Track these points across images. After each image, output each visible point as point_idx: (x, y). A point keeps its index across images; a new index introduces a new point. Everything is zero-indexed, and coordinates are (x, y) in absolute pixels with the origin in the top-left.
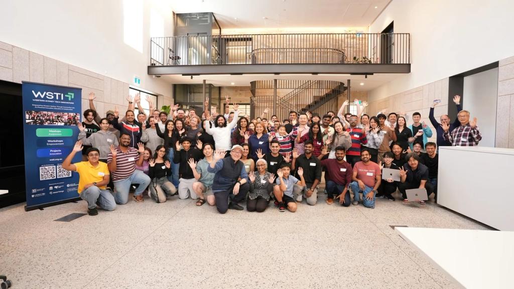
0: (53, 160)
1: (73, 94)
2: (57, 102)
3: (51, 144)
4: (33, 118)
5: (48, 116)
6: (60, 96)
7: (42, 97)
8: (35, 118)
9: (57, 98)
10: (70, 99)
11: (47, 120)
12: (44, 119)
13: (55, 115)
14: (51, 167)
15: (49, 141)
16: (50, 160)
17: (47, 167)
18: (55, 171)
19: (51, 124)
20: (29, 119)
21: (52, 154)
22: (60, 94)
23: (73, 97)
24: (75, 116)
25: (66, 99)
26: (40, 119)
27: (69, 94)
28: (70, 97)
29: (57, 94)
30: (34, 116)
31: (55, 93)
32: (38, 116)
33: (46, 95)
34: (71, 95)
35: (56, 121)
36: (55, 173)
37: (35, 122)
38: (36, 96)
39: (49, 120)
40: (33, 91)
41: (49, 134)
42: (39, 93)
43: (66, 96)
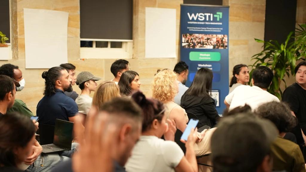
1: (221, 14)
2: (207, 23)
4: (187, 42)
5: (199, 39)
6: (210, 16)
7: (195, 19)
8: (189, 42)
9: (207, 19)
10: (218, 20)
11: (198, 43)
12: (195, 42)
13: (205, 37)
15: (199, 65)
19: (202, 47)
20: (185, 43)
22: (209, 14)
23: (221, 17)
24: (223, 38)
25: (215, 20)
26: (193, 43)
27: (218, 13)
28: (218, 16)
29: (207, 15)
30: (189, 39)
31: (205, 14)
32: (192, 39)
33: (198, 17)
34: (219, 15)
35: (206, 44)
37: (189, 45)
38: (191, 18)
39: (200, 43)
40: (188, 13)
41: (200, 58)
42: (193, 15)
43: (215, 16)
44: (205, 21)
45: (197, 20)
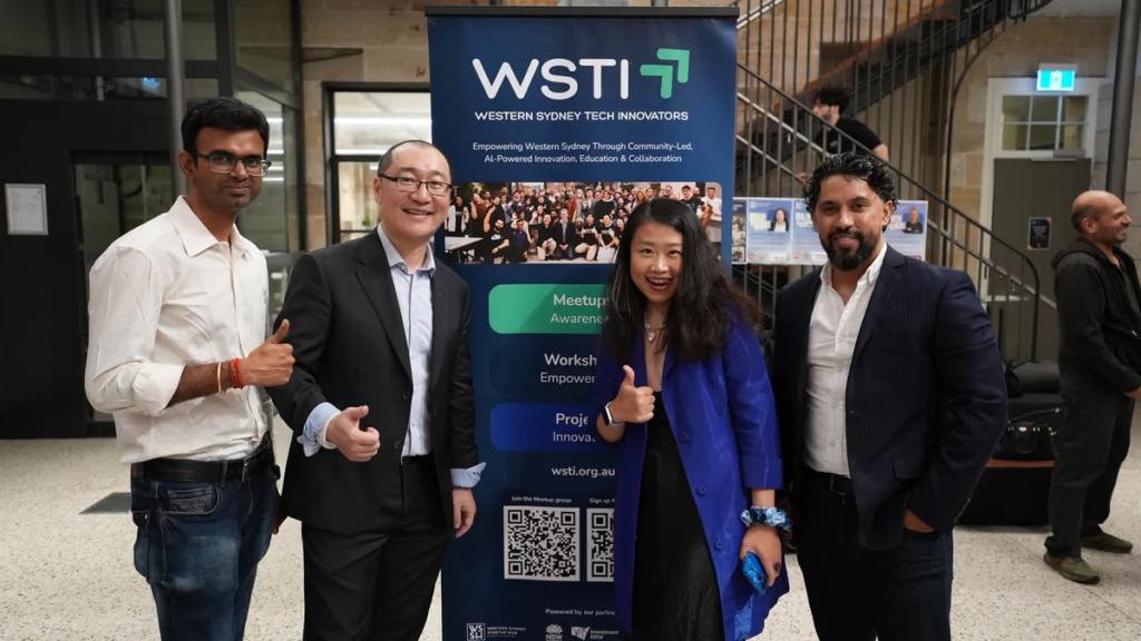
0: (570, 471)
1: (682, 56)
2: (594, 115)
3: (561, 380)
4: (474, 227)
5: (549, 208)
6: (611, 76)
7: (520, 91)
8: (487, 227)
9: (598, 93)
10: (666, 91)
11: (543, 233)
12: (525, 225)
13: (585, 199)
14: (558, 511)
15: (550, 359)
16: (556, 472)
17: (537, 511)
18: (576, 538)
19: (565, 255)
20: (458, 233)
21: (564, 437)
22: (611, 62)
23: (683, 77)
24: (696, 201)
25: (645, 91)
26: (507, 231)
27: (663, 54)
28: (665, 73)
29: (598, 64)
30: (482, 212)
31: (584, 62)
32: (499, 214)
33: (538, 80)
34: (675, 64)
35: (591, 240)
36: (577, 552)
37: (484, 248)
38: (491, 91)
39: (553, 231)
40: (477, 63)
41: (554, 318)
42: (506, 70)
43: (647, 70)
44: (583, 100)
45: (534, 100)
